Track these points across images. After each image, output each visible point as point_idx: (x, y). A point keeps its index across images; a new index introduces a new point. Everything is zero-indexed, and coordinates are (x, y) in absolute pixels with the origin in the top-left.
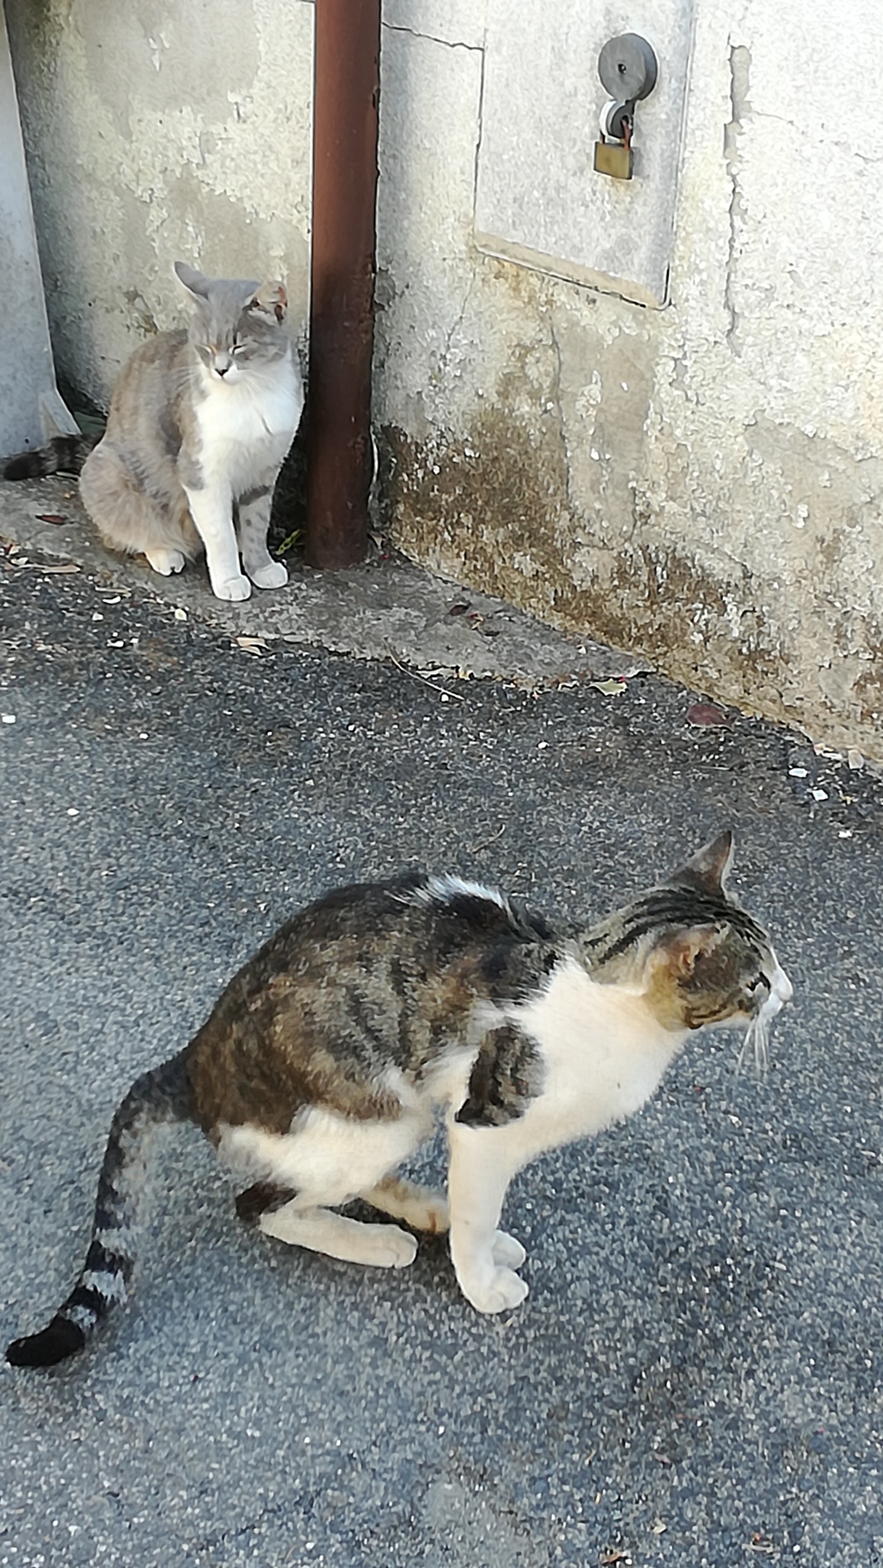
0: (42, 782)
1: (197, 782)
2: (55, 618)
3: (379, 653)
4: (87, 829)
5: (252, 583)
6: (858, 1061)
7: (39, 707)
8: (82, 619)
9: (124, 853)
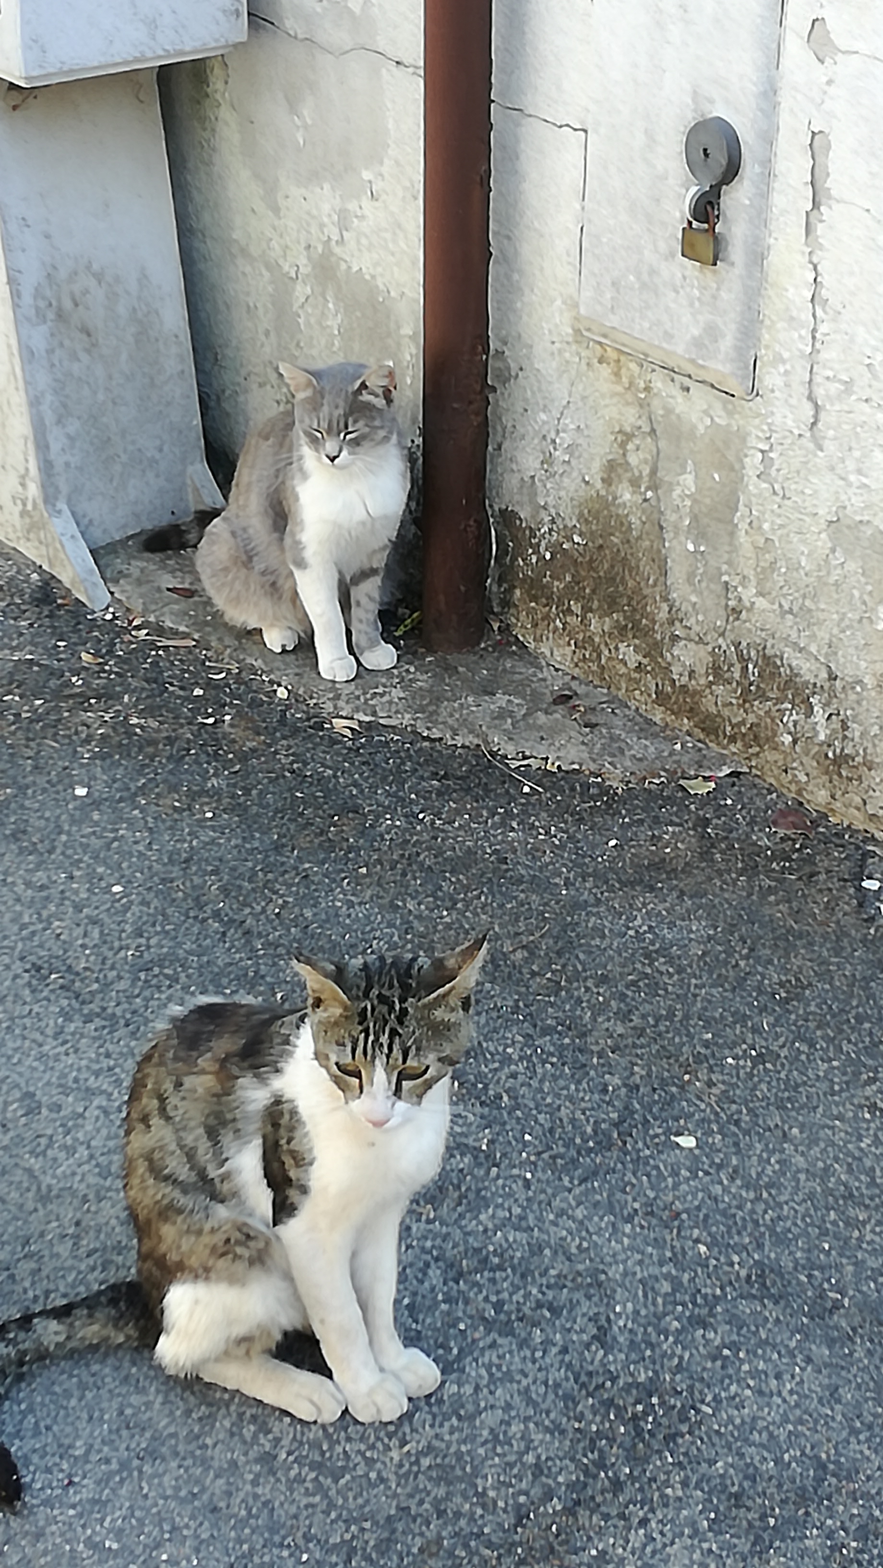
0: (97, 857)
1: (250, 864)
2: (156, 692)
3: (471, 740)
4: (127, 908)
5: (359, 663)
6: (851, 1195)
7: (114, 781)
8: (181, 693)
9: (157, 933)
